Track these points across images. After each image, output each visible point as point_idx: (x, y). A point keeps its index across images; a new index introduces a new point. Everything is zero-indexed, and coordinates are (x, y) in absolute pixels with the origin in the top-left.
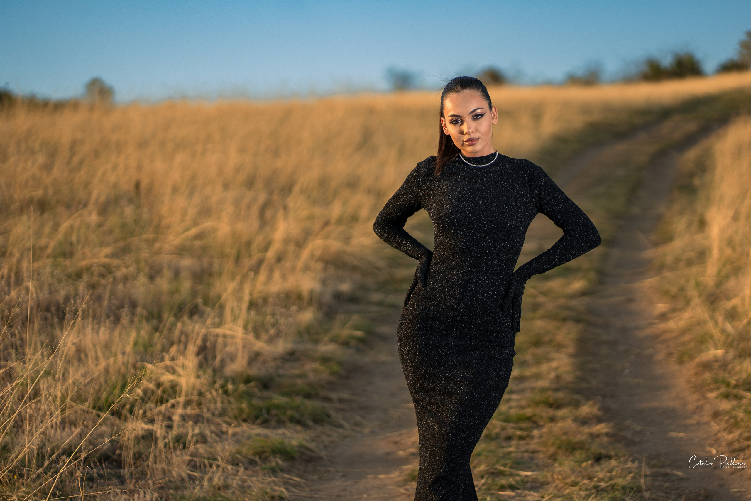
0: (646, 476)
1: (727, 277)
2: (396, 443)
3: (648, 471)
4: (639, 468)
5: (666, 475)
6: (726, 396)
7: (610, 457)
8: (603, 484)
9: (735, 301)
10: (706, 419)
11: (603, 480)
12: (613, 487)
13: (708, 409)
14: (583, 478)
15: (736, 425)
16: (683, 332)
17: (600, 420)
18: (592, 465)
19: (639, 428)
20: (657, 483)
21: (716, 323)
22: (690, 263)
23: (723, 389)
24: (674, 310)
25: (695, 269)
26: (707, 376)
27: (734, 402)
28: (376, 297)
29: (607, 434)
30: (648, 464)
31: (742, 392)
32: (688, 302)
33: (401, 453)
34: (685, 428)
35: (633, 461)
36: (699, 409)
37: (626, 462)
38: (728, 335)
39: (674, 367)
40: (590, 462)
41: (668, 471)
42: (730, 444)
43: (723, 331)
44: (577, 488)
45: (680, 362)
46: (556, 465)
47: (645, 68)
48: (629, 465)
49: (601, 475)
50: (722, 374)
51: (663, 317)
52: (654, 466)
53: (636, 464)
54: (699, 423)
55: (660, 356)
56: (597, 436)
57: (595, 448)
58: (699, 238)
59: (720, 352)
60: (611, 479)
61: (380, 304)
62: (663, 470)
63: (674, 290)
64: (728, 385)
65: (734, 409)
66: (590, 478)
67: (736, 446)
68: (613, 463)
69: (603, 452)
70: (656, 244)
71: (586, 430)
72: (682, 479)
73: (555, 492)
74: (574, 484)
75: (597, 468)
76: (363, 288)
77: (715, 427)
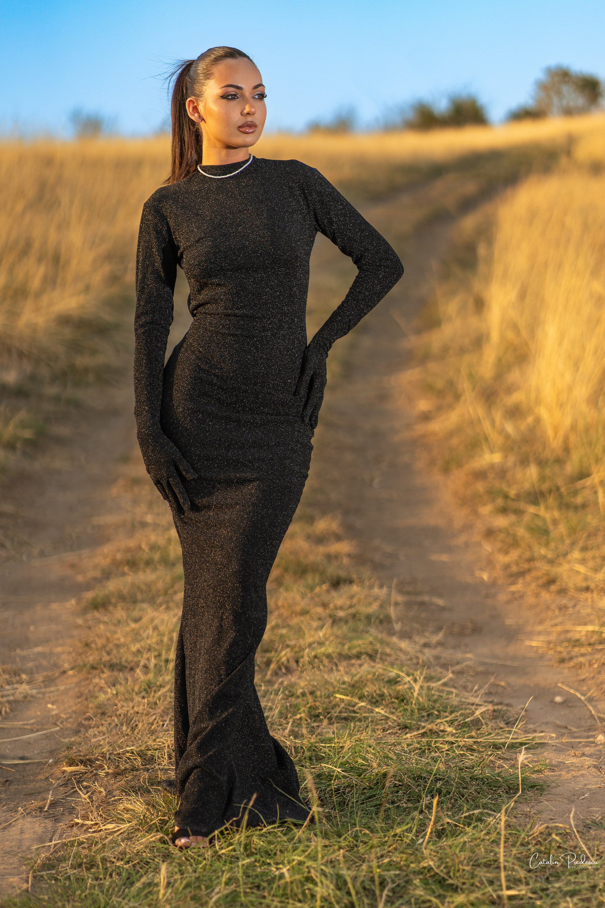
0: (396, 604)
1: (509, 367)
2: (73, 566)
3: (400, 598)
4: (389, 595)
5: (422, 604)
6: (504, 511)
7: (351, 582)
8: (341, 614)
9: (517, 397)
10: (476, 537)
11: (341, 608)
12: (354, 616)
13: (480, 526)
14: (317, 605)
15: (515, 543)
16: (451, 434)
17: (338, 538)
18: (328, 591)
19: (388, 548)
20: (411, 614)
21: (493, 423)
22: (462, 351)
23: (500, 502)
24: (439, 409)
25: (467, 358)
26: (480, 487)
27: (512, 518)
28: (51, 390)
29: (349, 555)
30: (401, 592)
31: (522, 505)
32: (457, 397)
33: (80, 578)
34: (450, 550)
35: (381, 587)
36: (467, 527)
37: (371, 587)
38: (507, 437)
39: (438, 477)
40: (325, 587)
41: (426, 598)
42: (507, 567)
43: (502, 432)
44: (308, 617)
45: (446, 470)
46: (281, 590)
47: (411, 115)
48: (376, 590)
49: (339, 602)
50: (497, 484)
51: (426, 417)
52: (408, 593)
53: (385, 590)
54: (467, 545)
55: (420, 464)
56: (337, 557)
57: (332, 570)
58: (473, 321)
59: (496, 458)
60: (351, 606)
61: (57, 399)
62: (419, 599)
63: (440, 384)
64: (506, 497)
65: (512, 525)
66: (325, 605)
67: (514, 569)
68: (355, 588)
69: (343, 574)
70: (419, 331)
71: (322, 549)
72: (443, 609)
73: (280, 622)
74: (304, 612)
75: (334, 594)
76: (33, 378)
77: (487, 547)
